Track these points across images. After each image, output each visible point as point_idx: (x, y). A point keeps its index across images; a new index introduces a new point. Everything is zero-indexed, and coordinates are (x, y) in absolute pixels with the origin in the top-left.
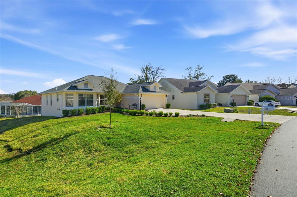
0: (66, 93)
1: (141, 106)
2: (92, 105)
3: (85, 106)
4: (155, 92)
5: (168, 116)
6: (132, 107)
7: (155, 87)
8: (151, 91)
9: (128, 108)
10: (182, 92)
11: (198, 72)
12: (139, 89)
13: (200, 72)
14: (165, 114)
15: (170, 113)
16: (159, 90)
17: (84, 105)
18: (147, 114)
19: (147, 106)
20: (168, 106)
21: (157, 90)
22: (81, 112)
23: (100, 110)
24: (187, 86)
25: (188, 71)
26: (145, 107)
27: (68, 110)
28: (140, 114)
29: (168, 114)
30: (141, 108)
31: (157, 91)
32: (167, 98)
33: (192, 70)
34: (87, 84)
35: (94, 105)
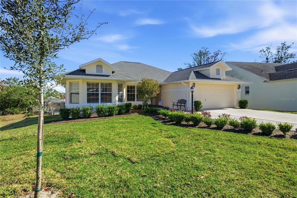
0: (69, 82)
1: (194, 104)
2: (110, 101)
3: (98, 102)
4: (220, 79)
5: (274, 133)
6: (177, 105)
7: (218, 71)
8: (210, 77)
9: (171, 107)
10: (266, 80)
11: (283, 54)
12: (190, 74)
13: (285, 53)
14: (262, 127)
15: (280, 125)
16: (226, 77)
17: (96, 101)
18: (209, 124)
19: (204, 105)
20: (243, 105)
21: (223, 76)
22: (87, 113)
23: (120, 110)
24: (273, 71)
25: (264, 53)
26: (200, 106)
27: (70, 108)
28: (191, 123)
29: (274, 128)
30: (194, 107)
31: (222, 78)
32: (240, 90)
33: (271, 52)
34: (101, 66)
35: (113, 101)
